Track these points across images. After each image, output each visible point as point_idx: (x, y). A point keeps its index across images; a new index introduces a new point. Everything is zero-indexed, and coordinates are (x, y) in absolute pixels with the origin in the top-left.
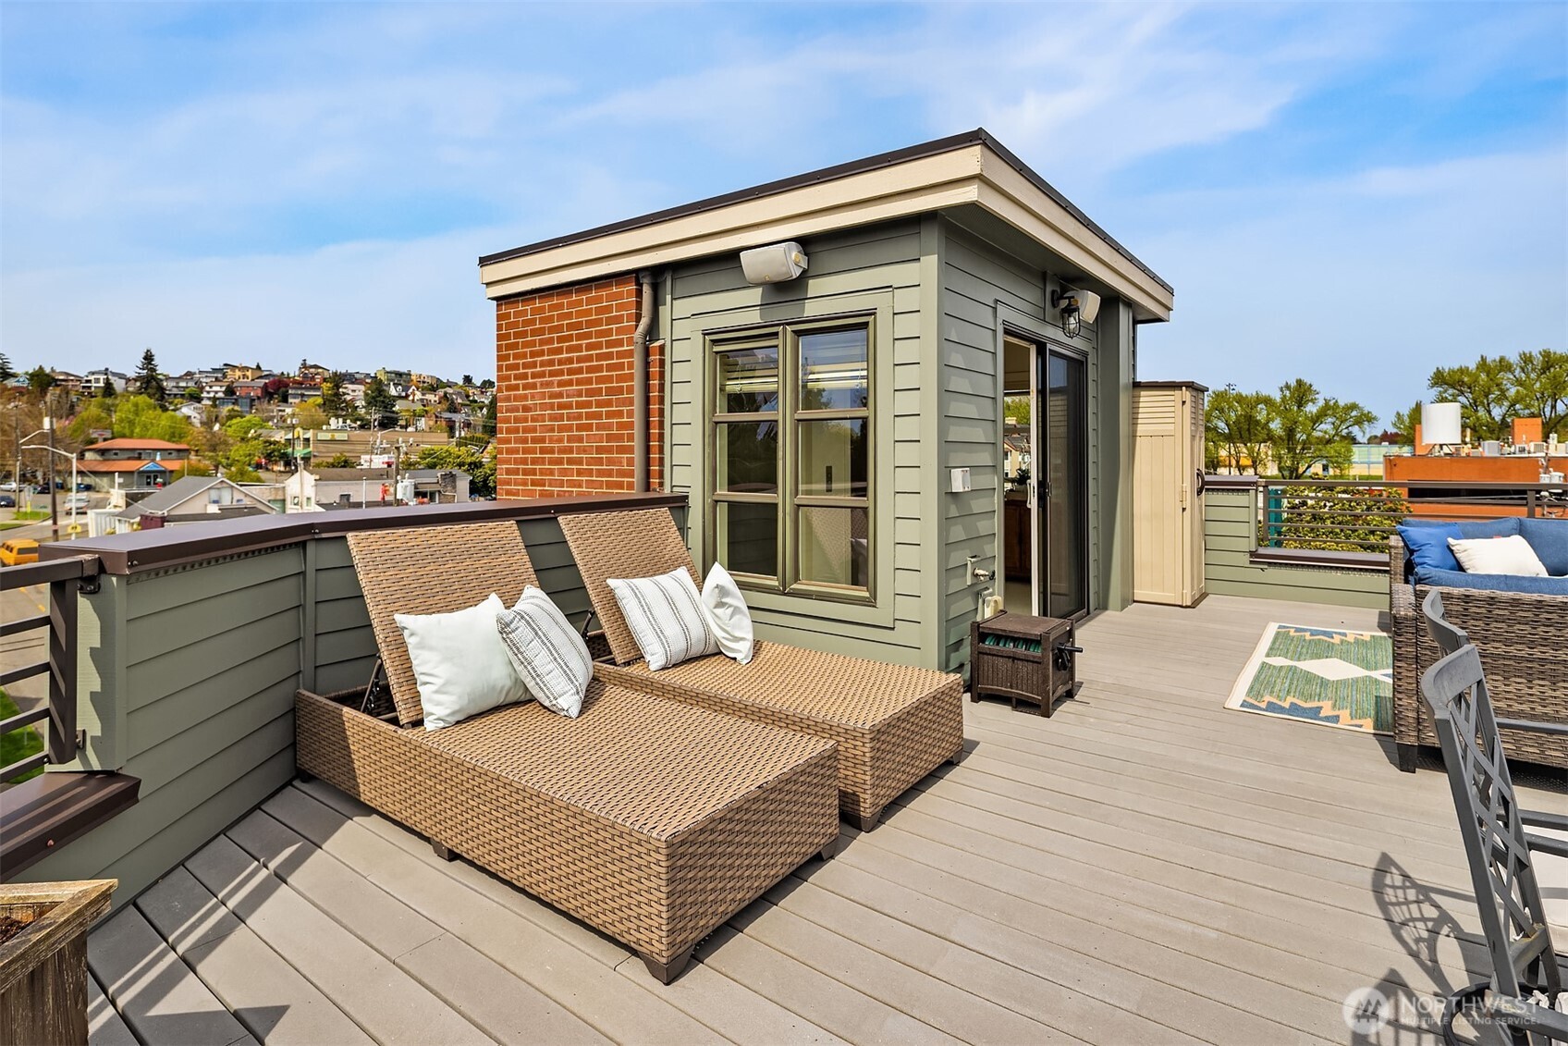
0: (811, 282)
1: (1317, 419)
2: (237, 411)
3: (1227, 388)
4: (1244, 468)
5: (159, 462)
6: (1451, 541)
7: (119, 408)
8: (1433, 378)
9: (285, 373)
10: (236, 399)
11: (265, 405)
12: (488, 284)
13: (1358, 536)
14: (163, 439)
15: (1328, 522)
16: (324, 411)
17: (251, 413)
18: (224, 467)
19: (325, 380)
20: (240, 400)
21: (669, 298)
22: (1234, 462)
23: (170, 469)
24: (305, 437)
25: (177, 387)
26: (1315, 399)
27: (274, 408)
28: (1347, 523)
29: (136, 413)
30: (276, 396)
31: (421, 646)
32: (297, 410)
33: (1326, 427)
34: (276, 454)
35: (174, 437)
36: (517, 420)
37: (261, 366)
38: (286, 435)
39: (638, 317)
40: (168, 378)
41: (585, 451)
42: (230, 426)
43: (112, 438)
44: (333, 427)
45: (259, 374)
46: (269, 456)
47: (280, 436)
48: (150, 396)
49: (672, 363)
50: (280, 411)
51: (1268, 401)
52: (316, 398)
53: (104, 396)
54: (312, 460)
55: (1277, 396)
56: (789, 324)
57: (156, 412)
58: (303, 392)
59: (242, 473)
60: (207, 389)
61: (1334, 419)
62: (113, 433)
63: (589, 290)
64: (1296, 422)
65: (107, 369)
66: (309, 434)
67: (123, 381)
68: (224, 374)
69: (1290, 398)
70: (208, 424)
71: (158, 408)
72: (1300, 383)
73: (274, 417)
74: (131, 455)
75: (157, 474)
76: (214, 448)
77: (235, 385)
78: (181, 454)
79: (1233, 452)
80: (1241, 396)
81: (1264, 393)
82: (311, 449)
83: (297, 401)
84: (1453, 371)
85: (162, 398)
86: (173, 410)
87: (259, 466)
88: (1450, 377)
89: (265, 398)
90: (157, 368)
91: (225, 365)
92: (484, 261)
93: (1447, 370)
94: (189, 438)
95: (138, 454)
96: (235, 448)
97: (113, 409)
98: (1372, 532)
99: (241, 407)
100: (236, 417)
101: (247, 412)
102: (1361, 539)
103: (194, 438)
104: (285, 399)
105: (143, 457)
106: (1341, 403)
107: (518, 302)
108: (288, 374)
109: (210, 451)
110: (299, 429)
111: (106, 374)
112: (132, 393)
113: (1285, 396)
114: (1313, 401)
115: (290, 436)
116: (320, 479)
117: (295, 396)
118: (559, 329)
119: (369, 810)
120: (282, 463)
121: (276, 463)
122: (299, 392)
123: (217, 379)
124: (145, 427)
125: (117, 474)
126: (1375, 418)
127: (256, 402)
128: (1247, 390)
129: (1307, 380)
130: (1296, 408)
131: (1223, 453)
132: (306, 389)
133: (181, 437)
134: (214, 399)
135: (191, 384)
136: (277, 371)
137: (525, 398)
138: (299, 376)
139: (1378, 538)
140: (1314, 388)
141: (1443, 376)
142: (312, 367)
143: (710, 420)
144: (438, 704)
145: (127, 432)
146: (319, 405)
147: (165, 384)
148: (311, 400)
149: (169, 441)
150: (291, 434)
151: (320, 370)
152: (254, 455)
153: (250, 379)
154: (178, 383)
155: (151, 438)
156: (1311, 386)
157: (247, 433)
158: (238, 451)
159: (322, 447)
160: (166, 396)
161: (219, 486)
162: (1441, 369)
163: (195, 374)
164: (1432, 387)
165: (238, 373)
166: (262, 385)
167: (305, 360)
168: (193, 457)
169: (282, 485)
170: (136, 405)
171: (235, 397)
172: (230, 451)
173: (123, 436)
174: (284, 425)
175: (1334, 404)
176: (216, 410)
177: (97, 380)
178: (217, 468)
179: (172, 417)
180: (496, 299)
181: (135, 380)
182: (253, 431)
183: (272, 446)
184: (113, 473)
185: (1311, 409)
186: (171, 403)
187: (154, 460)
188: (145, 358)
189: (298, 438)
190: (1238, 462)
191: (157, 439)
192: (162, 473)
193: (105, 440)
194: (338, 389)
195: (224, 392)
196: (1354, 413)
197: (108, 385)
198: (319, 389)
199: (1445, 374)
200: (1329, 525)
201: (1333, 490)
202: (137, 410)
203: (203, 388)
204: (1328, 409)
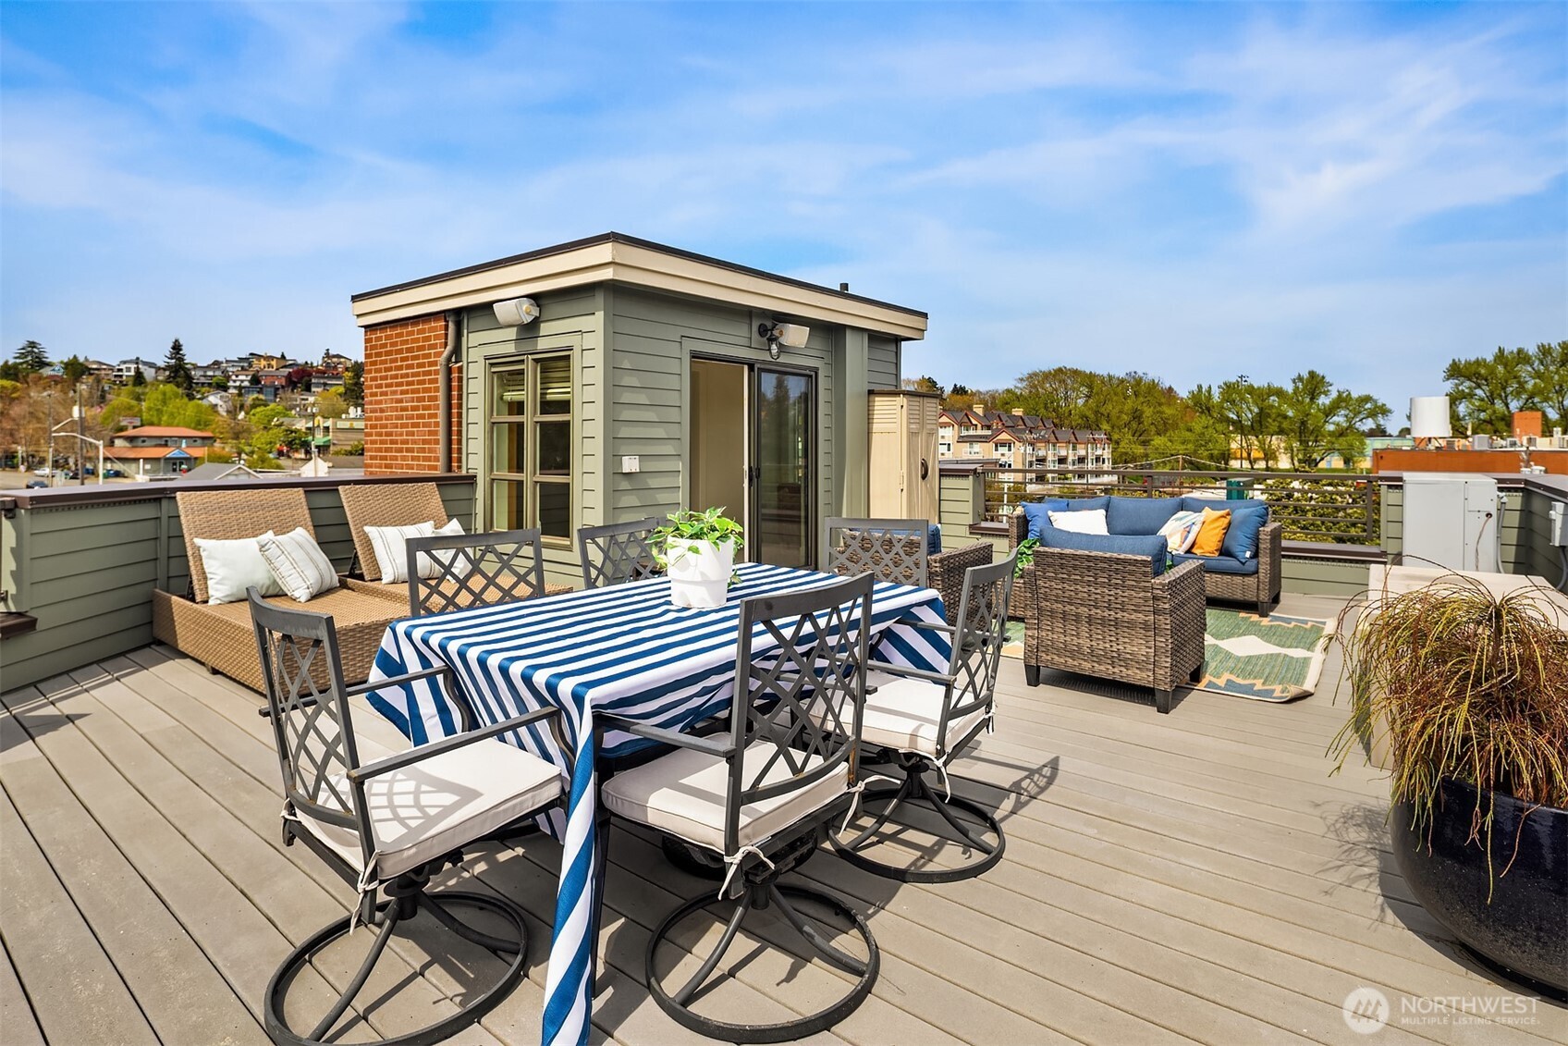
0: (542, 325)
1: (1330, 412)
2: (261, 400)
3: (1239, 380)
4: (1256, 460)
5: (185, 450)
6: (1050, 513)
7: (147, 396)
8: (1449, 371)
9: (309, 362)
10: (261, 388)
11: (289, 394)
12: (358, 316)
13: (1339, 529)
14: (189, 427)
15: (1310, 515)
16: (345, 400)
17: (275, 402)
18: (246, 454)
19: (347, 369)
20: (264, 389)
21: (465, 331)
22: (1245, 455)
23: (196, 456)
24: (325, 425)
25: (205, 376)
26: (1328, 391)
27: (297, 397)
28: (1328, 515)
29: (164, 402)
30: (299, 385)
31: (209, 557)
32: (320, 399)
33: (1339, 419)
34: (297, 441)
35: (200, 425)
36: (377, 419)
37: (286, 355)
38: (306, 423)
39: (446, 344)
40: (196, 367)
41: (416, 443)
42: (254, 415)
43: (142, 425)
44: (352, 416)
45: (283, 363)
46: (290, 444)
47: (301, 425)
48: (178, 386)
49: (468, 379)
50: (303, 399)
51: (1279, 393)
52: (338, 387)
53: (134, 385)
54: (332, 448)
55: (1289, 388)
56: (530, 354)
57: (183, 401)
58: (325, 381)
59: (263, 460)
60: (234, 377)
61: (1347, 412)
62: (142, 421)
63: (417, 324)
64: (1308, 415)
65: (138, 358)
66: (329, 423)
67: (153, 370)
68: (250, 363)
69: (1303, 390)
70: (232, 413)
71: (184, 396)
72: (1312, 374)
73: (298, 405)
74: (159, 442)
75: (182, 460)
76: (237, 436)
77: (260, 374)
78: (206, 442)
79: (1244, 444)
80: (1253, 387)
81: (1276, 384)
82: (330, 437)
83: (320, 390)
84: (1470, 363)
85: (190, 387)
86: (199, 399)
87: (281, 453)
88: (1467, 369)
89: (288, 386)
90: (185, 357)
91: (251, 354)
92: (355, 298)
93: (1463, 362)
94: (214, 426)
95: (164, 442)
96: (257, 436)
97: (142, 397)
98: (1354, 525)
99: (266, 395)
100: (259, 405)
101: (271, 401)
102: (1342, 531)
103: (218, 427)
104: (308, 389)
105: (169, 443)
106: (1355, 395)
107: (377, 330)
108: (312, 363)
109: (233, 439)
110: (319, 418)
111: (137, 363)
112: (162, 382)
113: (1298, 388)
114: (1326, 393)
115: (310, 425)
116: (333, 467)
117: (318, 385)
118: (400, 351)
119: (184, 655)
120: (303, 451)
121: (297, 451)
122: (322, 381)
123: (243, 368)
124: (172, 415)
125: (141, 460)
126: (1390, 411)
127: (280, 391)
128: (1258, 382)
129: (1320, 372)
130: (1308, 400)
131: (1234, 446)
132: (328, 378)
133: (206, 425)
134: (240, 388)
135: (218, 373)
136: (301, 361)
137: (380, 402)
138: (322, 365)
139: (1359, 530)
140: (1327, 379)
141: (1459, 368)
142: (334, 356)
143: (489, 421)
144: (217, 590)
145: (155, 420)
146: (340, 395)
147: (193, 373)
148: (333, 389)
149: (195, 429)
150: (312, 423)
151: (342, 360)
152: (275, 443)
153: (275, 368)
154: (205, 372)
155: (177, 426)
156: (1323, 377)
157: (270, 421)
158: (260, 439)
159: (341, 436)
160: (194, 385)
161: (237, 472)
162: (1457, 360)
163: (222, 363)
164: (1448, 379)
165: (263, 362)
166: (286, 374)
167: (328, 350)
168: (217, 445)
169: (298, 472)
170: (164, 394)
171: (260, 386)
172: (253, 438)
173: (152, 424)
174: (305, 413)
175: (1347, 396)
176: (241, 398)
177: (128, 369)
178: (239, 454)
179: (198, 406)
180: (366, 327)
181: (164, 369)
182: (276, 419)
183: (294, 434)
184: (139, 459)
185: (1323, 401)
186: (198, 392)
187: (179, 447)
188: (173, 348)
189: (319, 426)
190: (1249, 454)
191: (183, 426)
192: (188, 460)
193: (135, 427)
194: (359, 378)
195: (250, 381)
196: (1368, 406)
197: (139, 375)
198: (340, 378)
199: (1461, 366)
200: (1311, 517)
201: (1318, 483)
202: (165, 399)
203: (230, 376)
204: (1342, 401)
